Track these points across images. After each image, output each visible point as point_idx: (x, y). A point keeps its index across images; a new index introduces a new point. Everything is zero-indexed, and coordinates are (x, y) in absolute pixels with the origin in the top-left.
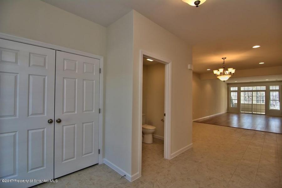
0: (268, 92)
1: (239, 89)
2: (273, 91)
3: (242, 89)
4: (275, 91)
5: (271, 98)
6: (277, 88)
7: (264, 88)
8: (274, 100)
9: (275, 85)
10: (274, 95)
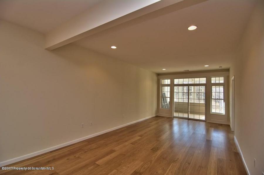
0: (208, 86)
1: (172, 82)
2: (216, 85)
3: (176, 81)
4: (219, 84)
5: (214, 95)
6: (221, 80)
7: (203, 80)
8: (218, 99)
9: (219, 76)
10: (218, 92)
